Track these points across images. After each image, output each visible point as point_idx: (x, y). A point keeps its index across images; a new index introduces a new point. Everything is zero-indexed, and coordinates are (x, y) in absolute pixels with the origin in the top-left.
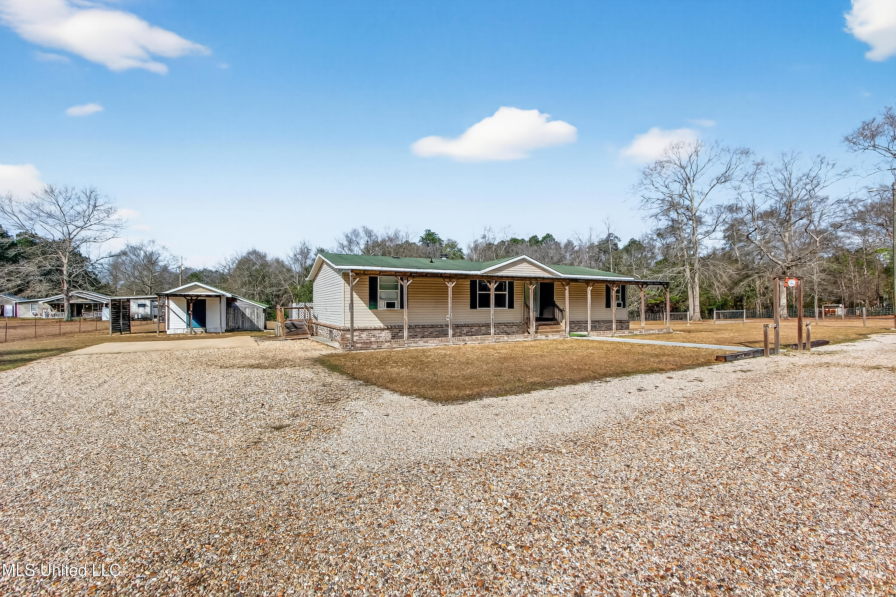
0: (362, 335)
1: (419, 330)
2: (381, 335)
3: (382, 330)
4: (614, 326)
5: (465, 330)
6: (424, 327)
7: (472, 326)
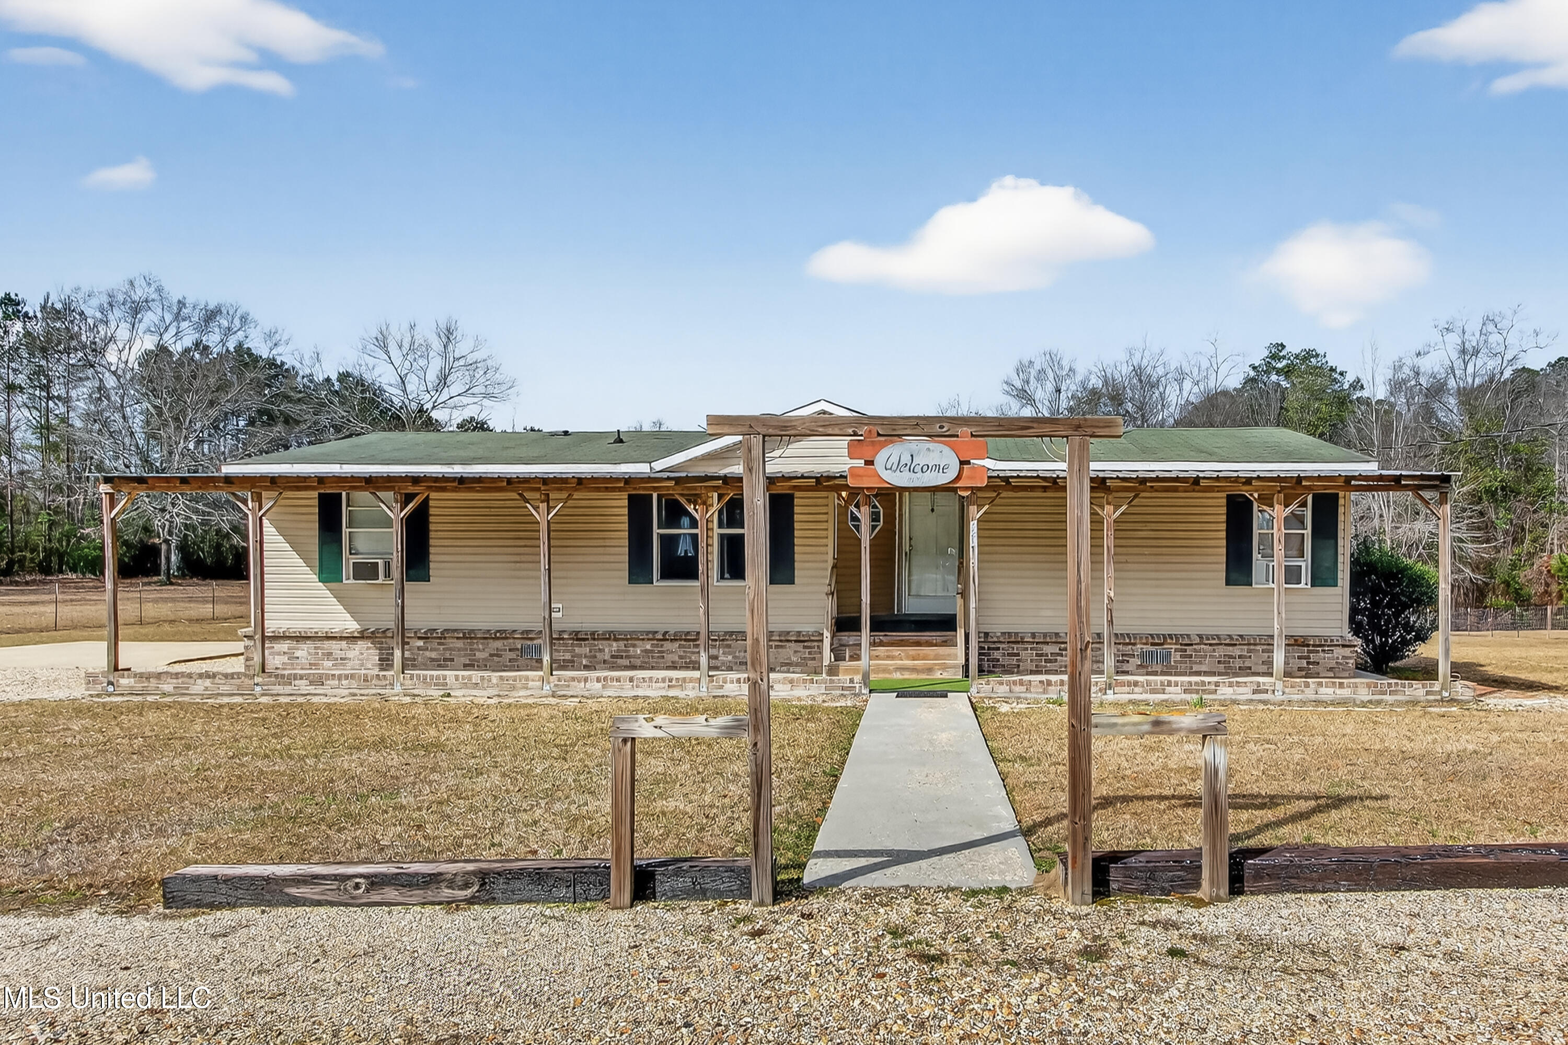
0: (298, 653)
1: (460, 644)
2: (350, 654)
3: (351, 639)
4: (1279, 658)
5: (610, 648)
6: (468, 635)
7: (630, 637)
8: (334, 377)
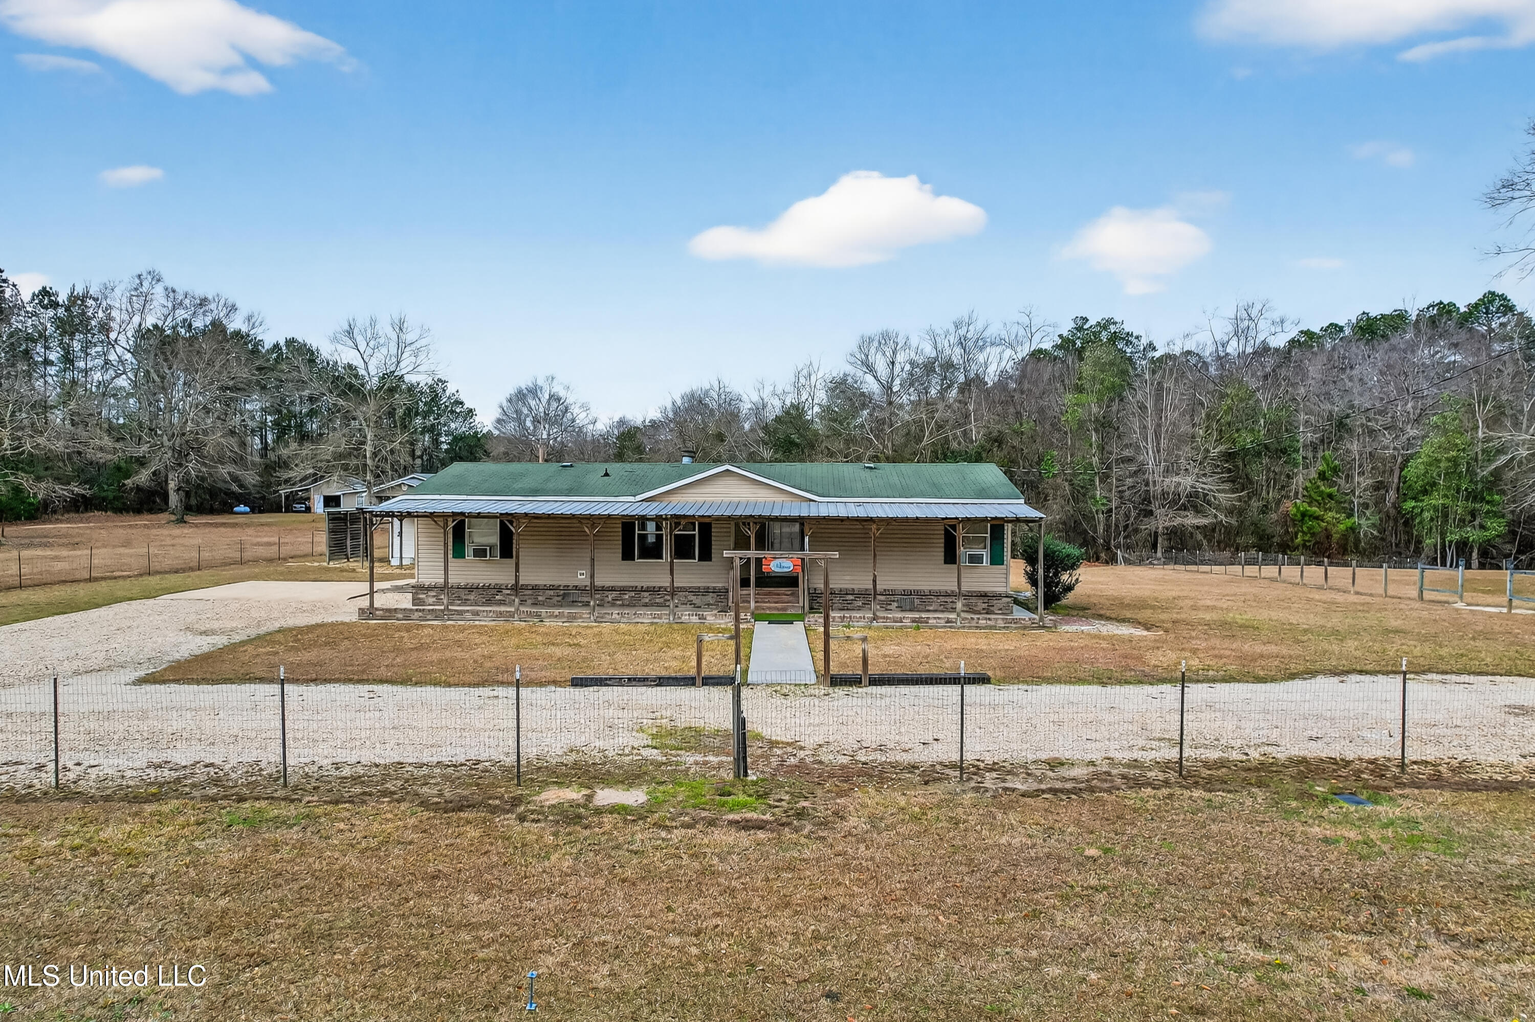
1: (529, 592)
5: (611, 596)
6: (535, 587)
7: (623, 590)
8: (282, 343)
